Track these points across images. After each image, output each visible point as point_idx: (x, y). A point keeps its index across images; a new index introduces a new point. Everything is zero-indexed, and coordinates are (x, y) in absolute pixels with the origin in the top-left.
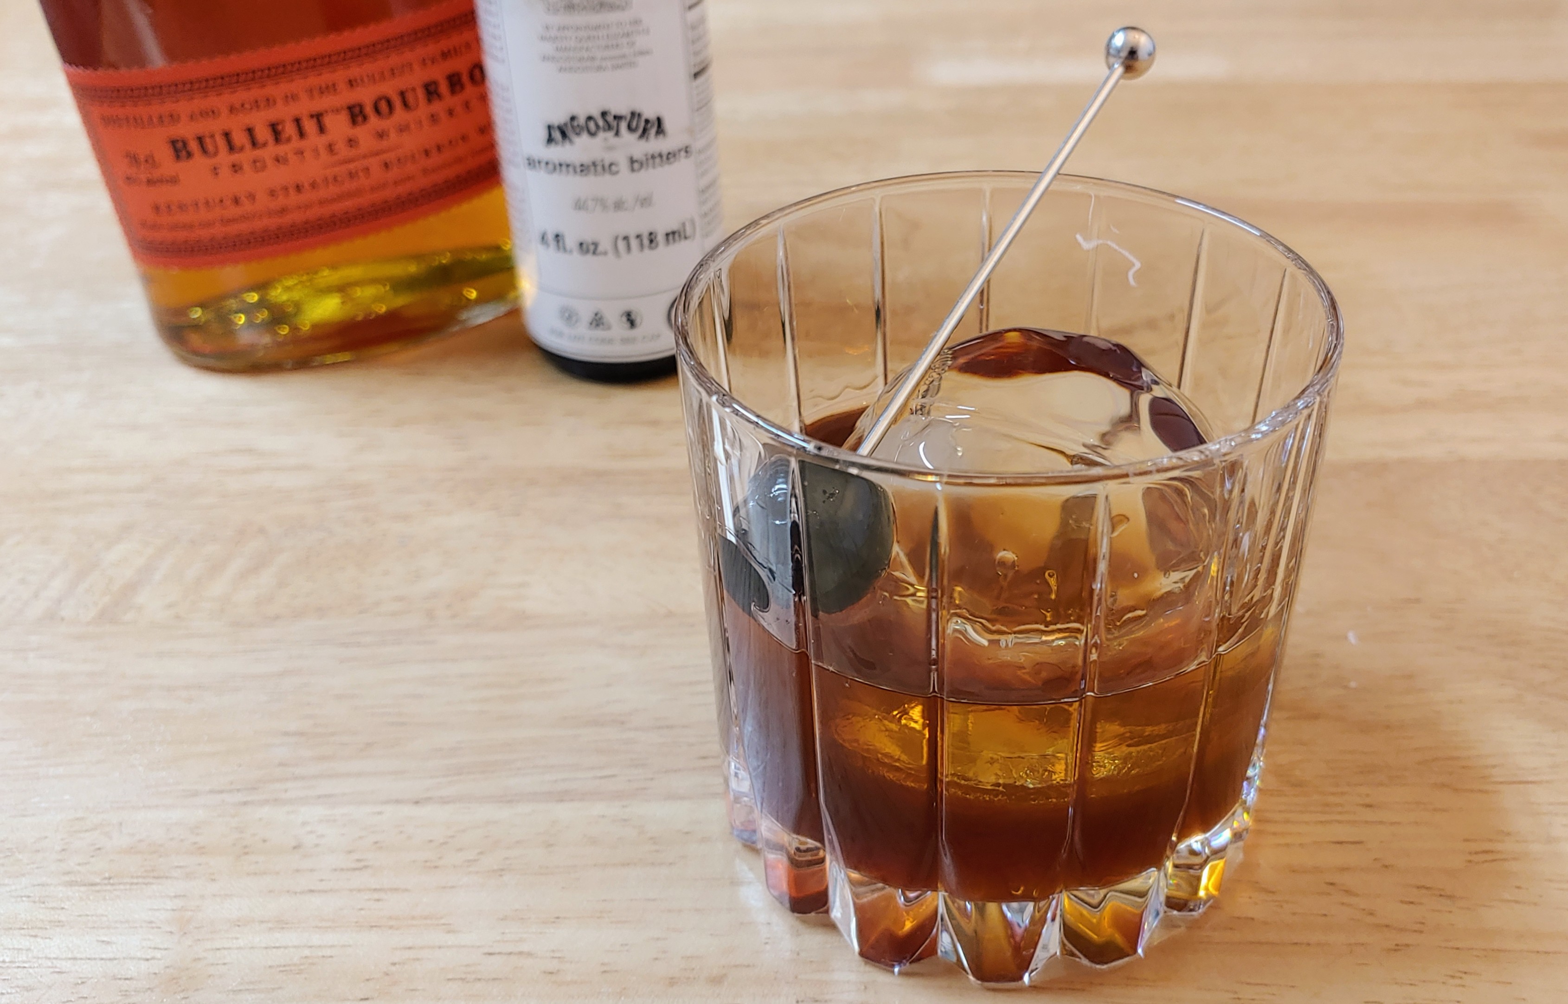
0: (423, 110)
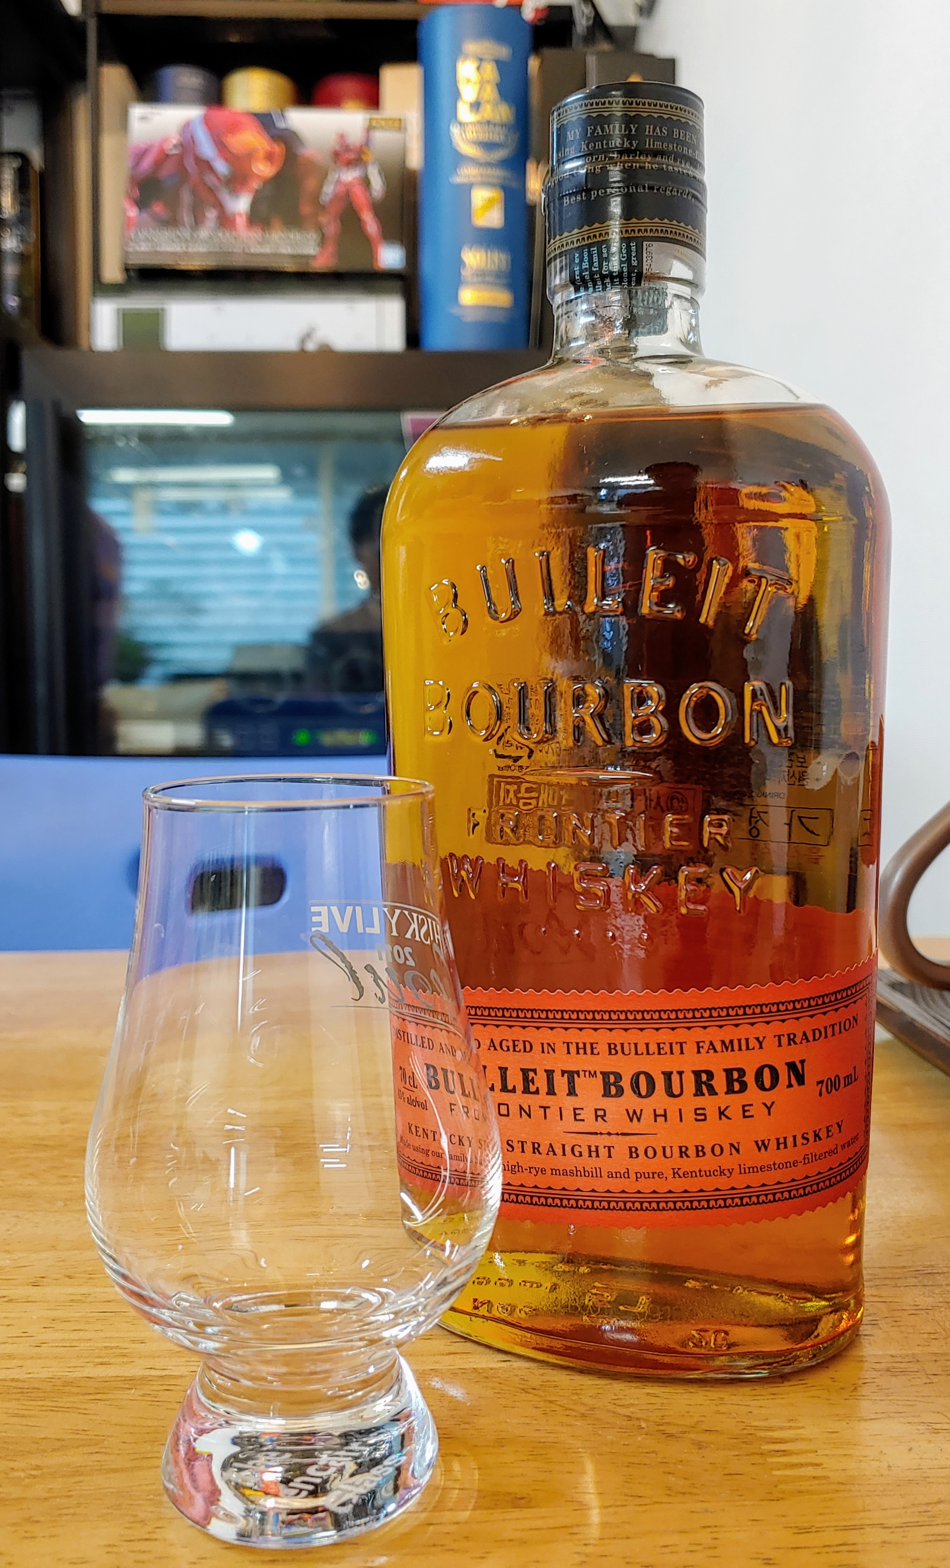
0: (689, 1101)
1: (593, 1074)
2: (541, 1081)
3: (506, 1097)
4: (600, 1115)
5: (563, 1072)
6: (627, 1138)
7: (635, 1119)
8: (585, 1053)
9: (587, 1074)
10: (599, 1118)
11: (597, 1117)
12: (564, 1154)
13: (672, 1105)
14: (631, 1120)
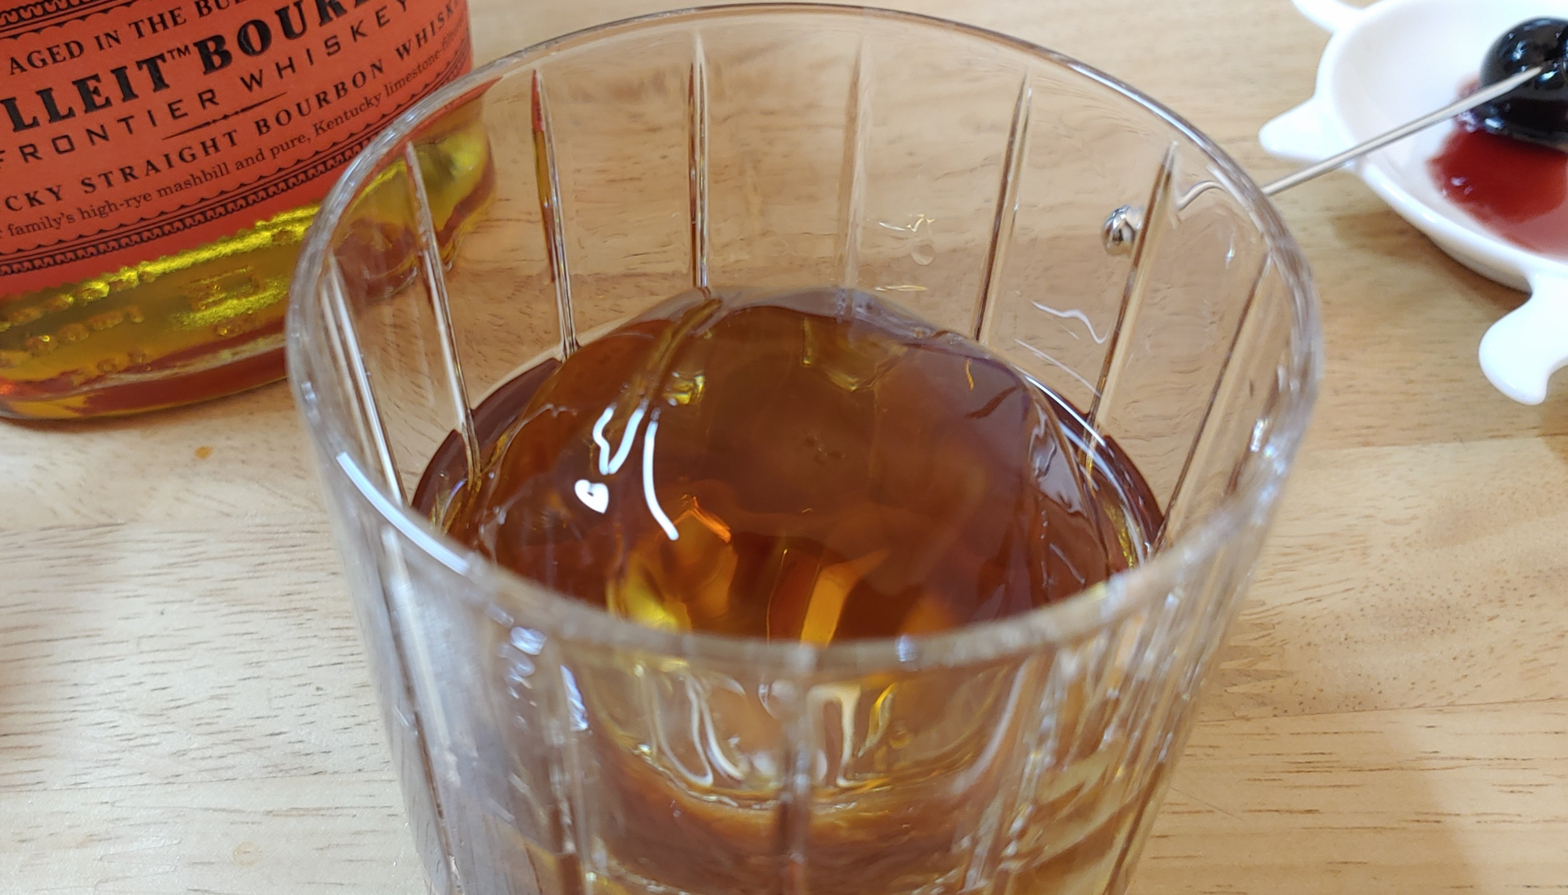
0: (316, 35)
1: (183, 51)
2: (109, 87)
3: (60, 127)
4: (207, 98)
5: (139, 64)
6: (249, 113)
7: (254, 84)
8: (165, 27)
9: (175, 53)
10: (208, 104)
11: (203, 102)
12: (170, 165)
13: (295, 48)
14: (250, 87)
